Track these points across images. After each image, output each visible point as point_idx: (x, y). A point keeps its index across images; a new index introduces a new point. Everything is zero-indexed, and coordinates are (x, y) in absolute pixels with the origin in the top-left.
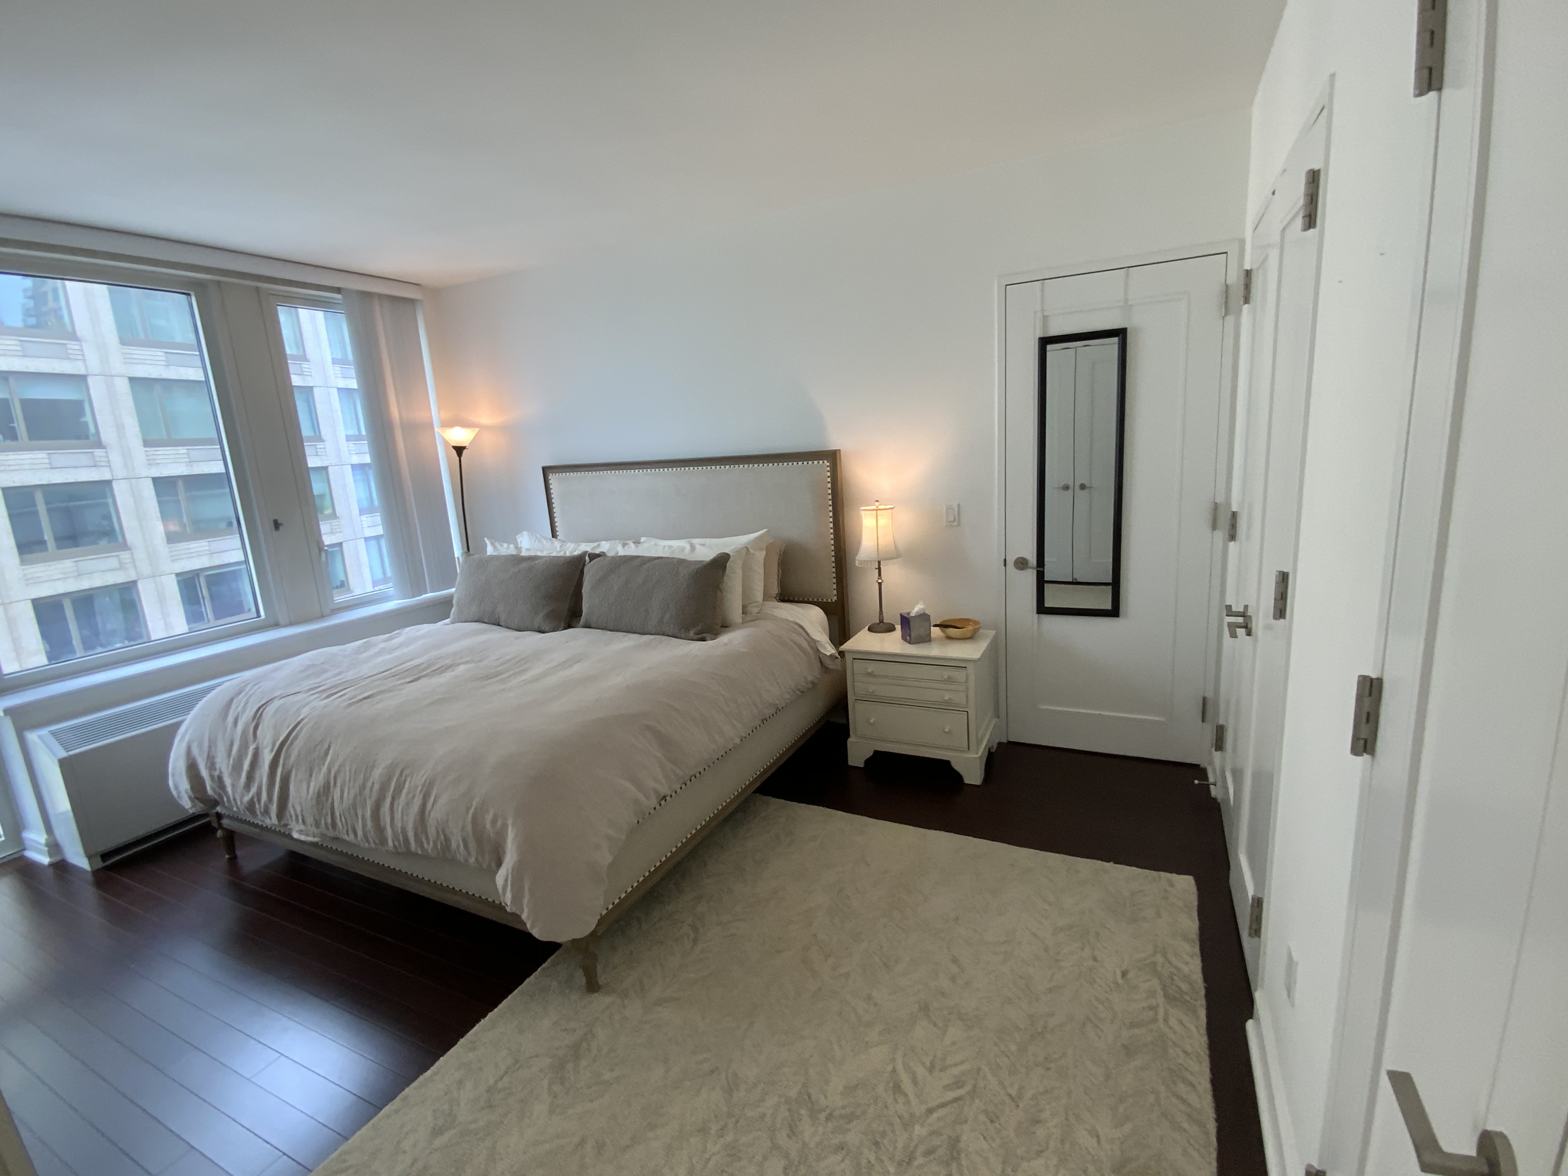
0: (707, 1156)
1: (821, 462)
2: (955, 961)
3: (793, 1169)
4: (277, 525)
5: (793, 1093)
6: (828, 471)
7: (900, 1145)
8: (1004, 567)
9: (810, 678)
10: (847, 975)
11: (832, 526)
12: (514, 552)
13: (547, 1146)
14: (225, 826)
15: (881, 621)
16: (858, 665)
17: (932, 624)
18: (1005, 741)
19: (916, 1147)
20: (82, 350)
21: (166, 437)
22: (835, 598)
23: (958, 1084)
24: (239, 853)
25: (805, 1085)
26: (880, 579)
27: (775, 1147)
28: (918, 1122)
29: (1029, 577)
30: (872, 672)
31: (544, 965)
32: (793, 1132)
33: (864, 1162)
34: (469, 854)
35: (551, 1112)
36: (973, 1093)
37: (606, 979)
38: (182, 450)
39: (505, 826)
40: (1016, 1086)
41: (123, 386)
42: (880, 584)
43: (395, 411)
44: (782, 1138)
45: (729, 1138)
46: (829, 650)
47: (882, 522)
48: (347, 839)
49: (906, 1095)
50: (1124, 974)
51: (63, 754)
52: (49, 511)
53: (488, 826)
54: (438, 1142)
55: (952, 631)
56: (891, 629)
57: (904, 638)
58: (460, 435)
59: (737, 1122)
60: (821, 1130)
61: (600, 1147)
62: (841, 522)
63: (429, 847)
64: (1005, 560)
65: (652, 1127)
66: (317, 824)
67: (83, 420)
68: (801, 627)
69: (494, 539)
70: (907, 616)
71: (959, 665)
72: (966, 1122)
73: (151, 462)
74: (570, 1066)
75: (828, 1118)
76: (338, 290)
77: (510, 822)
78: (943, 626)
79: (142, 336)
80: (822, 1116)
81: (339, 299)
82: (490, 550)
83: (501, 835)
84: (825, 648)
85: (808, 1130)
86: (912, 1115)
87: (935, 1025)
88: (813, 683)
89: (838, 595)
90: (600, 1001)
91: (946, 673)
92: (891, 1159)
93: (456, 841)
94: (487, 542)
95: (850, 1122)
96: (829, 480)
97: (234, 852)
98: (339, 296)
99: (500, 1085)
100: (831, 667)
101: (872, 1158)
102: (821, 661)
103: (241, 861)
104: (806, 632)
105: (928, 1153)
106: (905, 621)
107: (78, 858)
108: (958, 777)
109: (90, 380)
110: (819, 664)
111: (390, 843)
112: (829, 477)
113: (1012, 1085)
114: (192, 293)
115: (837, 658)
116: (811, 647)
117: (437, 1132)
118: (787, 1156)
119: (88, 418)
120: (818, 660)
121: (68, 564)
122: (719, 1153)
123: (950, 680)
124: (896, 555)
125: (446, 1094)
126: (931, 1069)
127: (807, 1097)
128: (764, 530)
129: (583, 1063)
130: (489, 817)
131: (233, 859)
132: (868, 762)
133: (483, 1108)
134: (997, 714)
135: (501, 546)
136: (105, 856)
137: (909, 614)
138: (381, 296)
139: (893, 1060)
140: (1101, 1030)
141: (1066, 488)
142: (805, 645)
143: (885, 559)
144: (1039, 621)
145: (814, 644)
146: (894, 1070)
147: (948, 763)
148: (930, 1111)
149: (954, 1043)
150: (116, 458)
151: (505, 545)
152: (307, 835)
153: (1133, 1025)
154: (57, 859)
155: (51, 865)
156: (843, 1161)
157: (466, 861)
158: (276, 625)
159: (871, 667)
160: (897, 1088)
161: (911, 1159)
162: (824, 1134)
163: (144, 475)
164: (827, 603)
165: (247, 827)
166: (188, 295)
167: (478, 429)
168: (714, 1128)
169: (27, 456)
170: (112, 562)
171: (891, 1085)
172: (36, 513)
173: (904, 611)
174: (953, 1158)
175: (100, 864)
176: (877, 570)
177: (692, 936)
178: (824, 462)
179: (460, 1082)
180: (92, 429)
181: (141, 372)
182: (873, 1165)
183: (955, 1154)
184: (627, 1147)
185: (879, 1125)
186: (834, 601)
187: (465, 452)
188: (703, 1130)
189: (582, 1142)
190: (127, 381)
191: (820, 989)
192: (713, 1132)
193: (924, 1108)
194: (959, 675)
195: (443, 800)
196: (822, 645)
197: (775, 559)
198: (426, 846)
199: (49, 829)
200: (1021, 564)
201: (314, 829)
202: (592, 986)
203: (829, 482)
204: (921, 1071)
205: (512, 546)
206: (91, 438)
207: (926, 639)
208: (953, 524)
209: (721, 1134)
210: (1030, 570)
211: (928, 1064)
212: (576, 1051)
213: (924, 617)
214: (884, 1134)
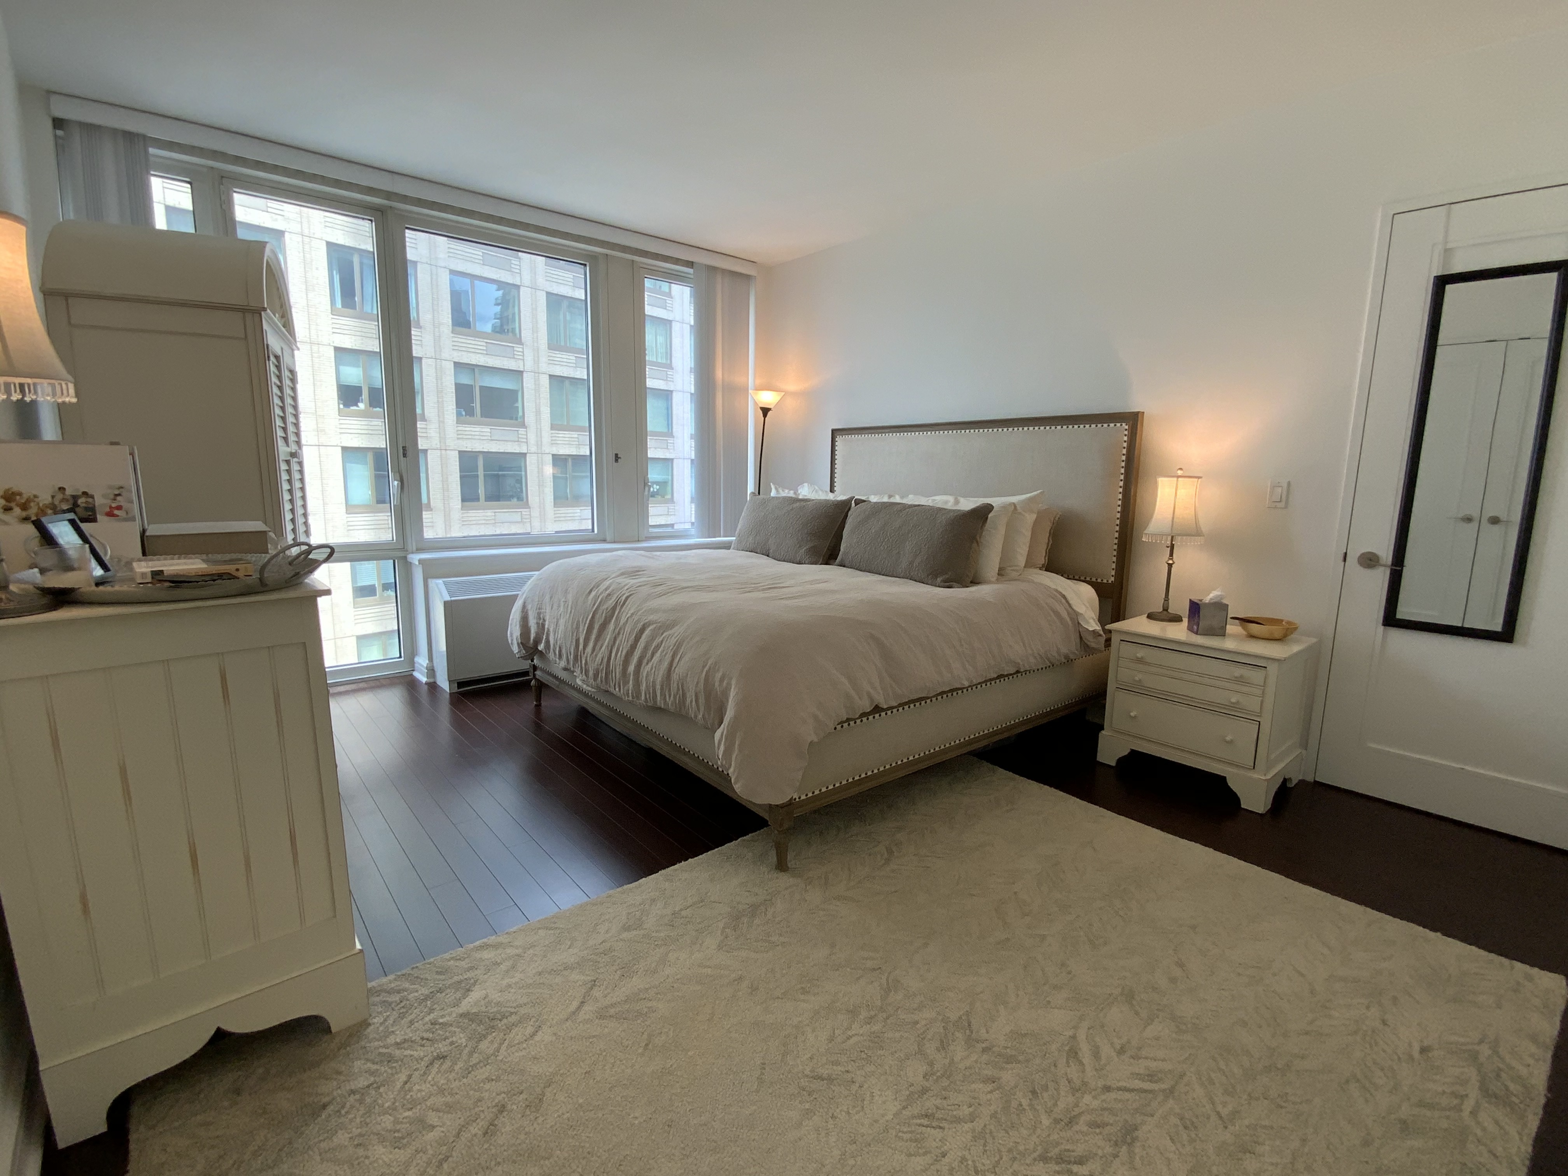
0: (850, 1033)
1: (1118, 425)
2: (1181, 965)
3: (935, 1078)
4: (617, 458)
5: (953, 1016)
6: (1126, 435)
7: (1061, 1105)
8: (1343, 563)
9: (1064, 650)
10: (1043, 938)
11: (1121, 498)
12: (794, 496)
13: (709, 971)
14: (537, 677)
15: (1166, 609)
16: (1127, 650)
17: (1230, 616)
18: (1310, 778)
19: (1080, 1114)
20: (523, 352)
21: (566, 423)
22: (1113, 579)
23: (1151, 1077)
24: (543, 703)
25: (968, 1014)
26: (1172, 559)
27: (921, 1052)
28: (1091, 1093)
29: (1380, 579)
30: (1142, 658)
31: (745, 838)
32: (943, 1046)
33: (1014, 1104)
34: (699, 710)
35: (720, 947)
36: (1170, 1092)
37: (796, 864)
38: (575, 435)
39: (729, 684)
40: (1230, 1108)
41: (545, 381)
42: (1170, 566)
43: (719, 374)
44: (930, 1048)
45: (876, 1028)
46: (1093, 625)
47: (1182, 492)
48: (614, 692)
49: (1081, 1063)
50: (1424, 1050)
51: (448, 598)
52: (485, 476)
53: (717, 684)
54: (625, 935)
55: (1254, 628)
56: (1177, 619)
57: (1190, 629)
58: (768, 398)
59: (888, 1018)
60: (974, 1057)
61: (754, 989)
62: (1132, 494)
63: (670, 701)
64: (1346, 554)
65: (804, 992)
66: (595, 678)
67: (516, 405)
68: (1064, 597)
69: (780, 485)
70: (1199, 602)
71: (1258, 664)
72: (1152, 1116)
73: (553, 442)
74: (745, 920)
75: (984, 1050)
76: (690, 264)
77: (733, 682)
78: (1245, 621)
79: (563, 344)
80: (980, 1046)
81: (690, 274)
82: (773, 493)
83: (725, 693)
84: (1088, 623)
85: (958, 1050)
86: (1085, 1084)
87: (1137, 1013)
88: (1066, 657)
89: (1116, 576)
90: (784, 880)
91: (1238, 671)
92: (1049, 1112)
93: (690, 696)
94: (773, 486)
95: (1007, 1063)
96: (1125, 445)
97: (540, 701)
98: (691, 271)
99: (684, 913)
100: (1093, 645)
101: (1025, 1102)
102: (1081, 638)
103: (543, 709)
104: (1067, 602)
105: (1093, 1125)
106: (1195, 608)
107: (444, 683)
108: (1234, 799)
109: (525, 375)
110: (1078, 640)
111: (643, 698)
112: (1125, 442)
113: (1225, 1104)
114: (588, 264)
115: (1100, 635)
116: (1071, 619)
117: (626, 928)
118: (931, 1064)
119: (519, 404)
120: (1078, 634)
121: (489, 513)
122: (861, 1035)
123: (1240, 680)
124: (1194, 532)
125: (640, 904)
126: (1121, 1051)
127: (967, 1025)
128: (1038, 492)
129: (757, 921)
130: (719, 675)
131: (538, 706)
132: (1120, 761)
133: (666, 925)
134: (1305, 744)
135: (783, 491)
136: (461, 684)
137: (1201, 600)
138: (724, 271)
139: (1076, 1028)
140: (1371, 1094)
141: (1469, 519)
142: (1064, 615)
143: (1179, 535)
144: (1384, 637)
145: (1075, 616)
146: (1074, 1037)
147: (1223, 779)
148: (1107, 1089)
149: (1157, 1039)
150: (532, 438)
151: (787, 491)
152: (588, 686)
153: (1421, 1104)
154: (432, 680)
155: (426, 683)
156: (991, 1092)
157: (696, 717)
158: (604, 541)
159: (1141, 653)
160: (1073, 1054)
161: (1071, 1121)
162: (976, 1062)
163: (547, 451)
164: (1102, 583)
165: (551, 678)
166: (585, 265)
167: (783, 393)
168: (864, 1014)
169: (478, 429)
170: (517, 517)
171: (1067, 1048)
172: (477, 476)
173: (1195, 598)
174: (1124, 1142)
175: (456, 690)
176: (1169, 549)
177: (886, 855)
178: (1121, 425)
179: (653, 900)
180: (520, 414)
181: (559, 371)
182: (1024, 1110)
183: (1129, 1138)
184: (778, 998)
185: (1043, 1078)
186: (1110, 582)
187: (770, 413)
188: (853, 1012)
189: (740, 978)
190: (548, 377)
191: (1008, 939)
192: (862, 1017)
193: (1100, 1084)
194: (1256, 676)
195: (686, 658)
196: (1085, 618)
197: (1047, 526)
198: (668, 700)
199: (431, 658)
200: (1369, 561)
201: (591, 681)
202: (782, 866)
203: (1124, 448)
204: (1106, 1051)
205: (792, 492)
206: (519, 420)
207: (1221, 632)
208: (1279, 505)
209: (870, 1020)
210: (1382, 569)
211: (1118, 1047)
212: (753, 910)
213: (1220, 607)
214: (1046, 1088)
